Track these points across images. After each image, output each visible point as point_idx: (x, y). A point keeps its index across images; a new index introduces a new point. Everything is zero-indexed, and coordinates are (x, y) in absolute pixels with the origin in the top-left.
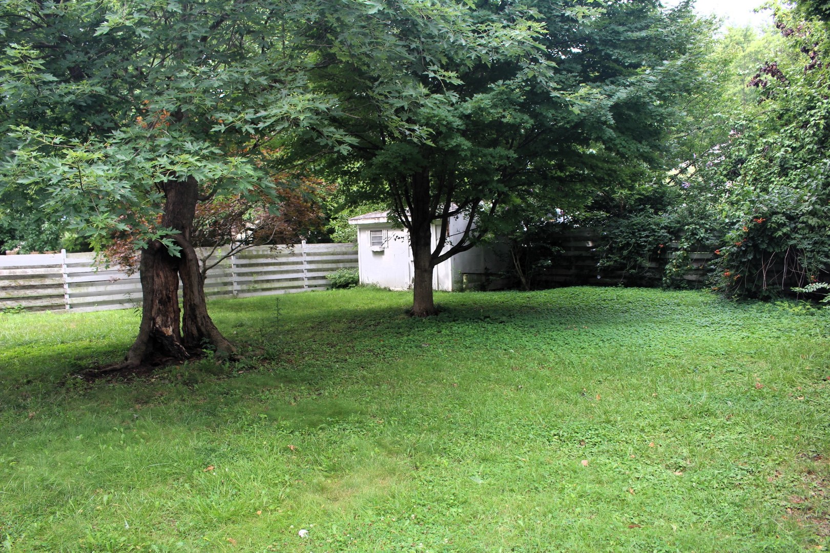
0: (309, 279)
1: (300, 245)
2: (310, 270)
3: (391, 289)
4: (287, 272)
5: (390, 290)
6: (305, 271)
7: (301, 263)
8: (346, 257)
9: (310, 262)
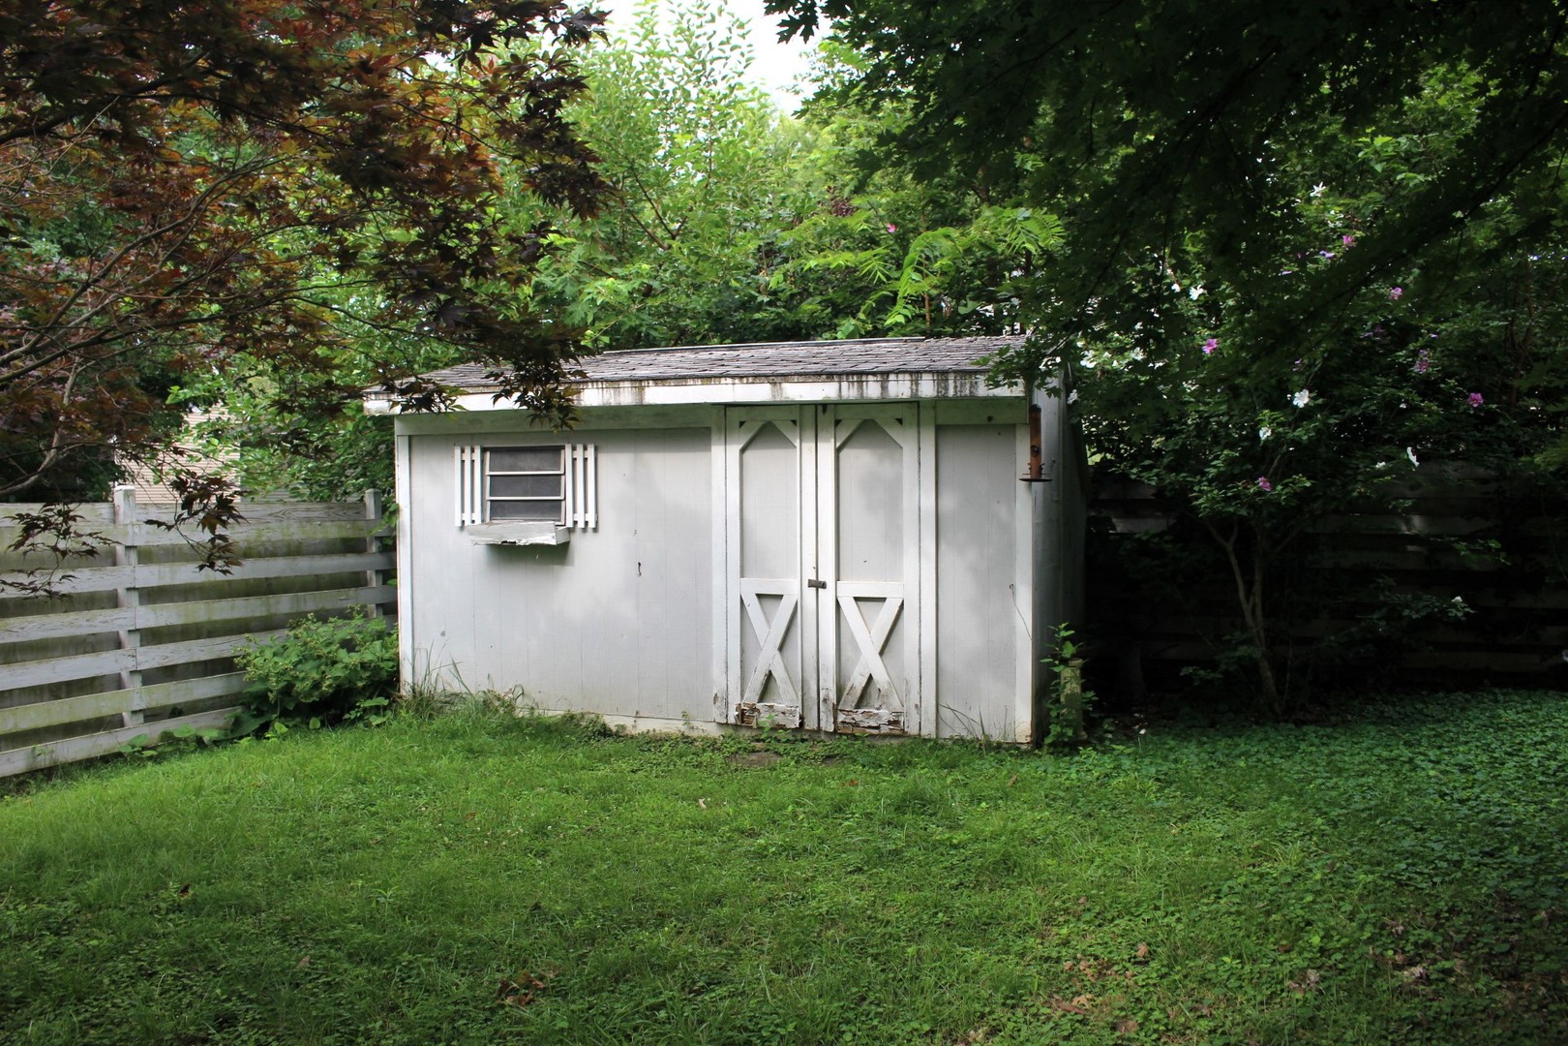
0: (150, 677)
1: (103, 508)
2: (153, 636)
3: (612, 722)
4: (41, 649)
5: (605, 732)
6: (131, 643)
7: (112, 600)
8: (304, 566)
9: (152, 595)
